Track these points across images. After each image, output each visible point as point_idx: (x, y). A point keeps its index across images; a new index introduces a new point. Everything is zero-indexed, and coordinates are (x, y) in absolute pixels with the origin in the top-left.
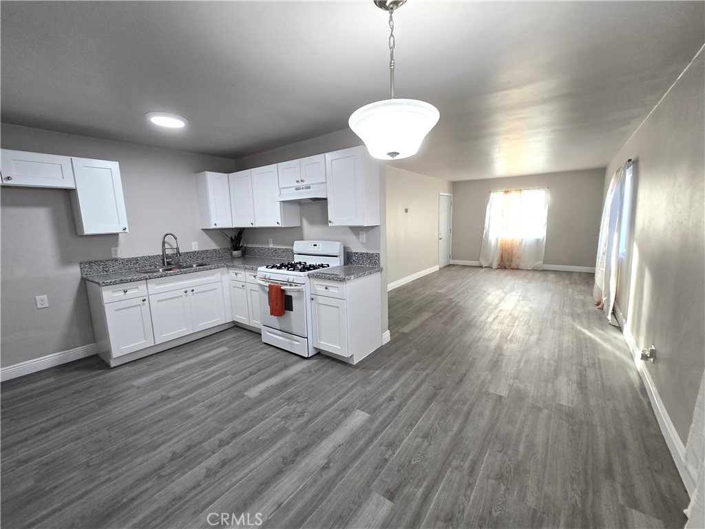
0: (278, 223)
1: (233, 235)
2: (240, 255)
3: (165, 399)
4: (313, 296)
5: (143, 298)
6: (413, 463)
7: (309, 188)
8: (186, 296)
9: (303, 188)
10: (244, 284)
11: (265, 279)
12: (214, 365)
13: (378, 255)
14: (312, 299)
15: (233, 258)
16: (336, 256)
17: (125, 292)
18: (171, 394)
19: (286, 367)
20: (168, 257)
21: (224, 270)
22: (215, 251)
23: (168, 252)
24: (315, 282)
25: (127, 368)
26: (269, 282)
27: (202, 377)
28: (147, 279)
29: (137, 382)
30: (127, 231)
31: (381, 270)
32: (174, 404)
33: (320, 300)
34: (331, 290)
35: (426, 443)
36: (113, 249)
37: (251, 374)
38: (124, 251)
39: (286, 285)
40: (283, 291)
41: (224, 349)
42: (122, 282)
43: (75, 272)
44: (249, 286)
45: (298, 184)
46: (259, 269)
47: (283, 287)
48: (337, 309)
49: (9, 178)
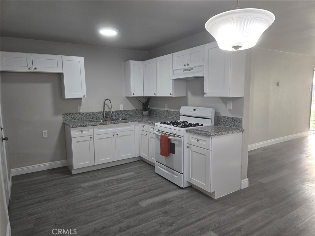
0: (170, 94)
1: (144, 101)
2: (147, 114)
3: (96, 197)
4: (188, 145)
5: (91, 136)
7: (192, 69)
8: (114, 137)
9: (188, 70)
10: (147, 133)
11: (159, 131)
12: (124, 182)
13: (240, 120)
14: (188, 147)
15: (143, 116)
16: (209, 119)
17: (82, 132)
18: (99, 195)
19: (167, 191)
20: (106, 113)
21: (136, 123)
22: (133, 111)
23: (107, 110)
24: (191, 135)
25: (80, 176)
26: (161, 133)
27: (117, 189)
28: (93, 125)
29: (83, 185)
30: (86, 97)
31: (243, 131)
32: (99, 201)
33: (194, 149)
34: (201, 142)
36: (78, 107)
37: (145, 192)
38: (84, 109)
39: (171, 136)
40: (169, 140)
41: (132, 173)
42: (81, 126)
43: (60, 119)
44: (150, 135)
45: (185, 67)
46: (156, 124)
47: (169, 137)
48: (205, 156)
49: (36, 69)
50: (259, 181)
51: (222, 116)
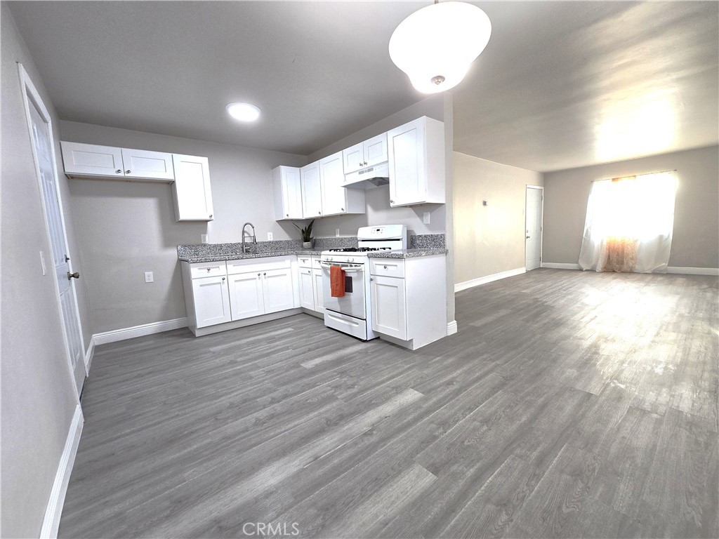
0: (342, 209)
1: (303, 227)
2: (310, 246)
3: (233, 363)
4: (372, 277)
5: (223, 277)
6: (465, 443)
7: (371, 169)
8: (259, 278)
9: (365, 171)
10: (310, 270)
11: (327, 262)
12: (279, 341)
13: (443, 237)
14: (371, 280)
15: (303, 248)
16: (399, 240)
17: (208, 270)
18: (239, 360)
19: (344, 347)
20: (247, 244)
21: (294, 256)
22: (288, 242)
23: (248, 240)
24: (375, 262)
25: (208, 338)
26: (330, 264)
27: (267, 349)
28: (226, 260)
29: (212, 349)
30: (213, 218)
31: (446, 252)
32: (239, 367)
33: (380, 281)
34: (390, 269)
35: (485, 428)
36: (202, 235)
37: (310, 350)
38: (213, 236)
39: (347, 266)
40: (343, 272)
41: (290, 329)
42: (206, 261)
43: (173, 254)
44: (315, 272)
45: (361, 167)
46: (323, 253)
47: (343, 268)
48: (396, 288)
49: (128, 172)
50: (472, 324)
51: (417, 234)
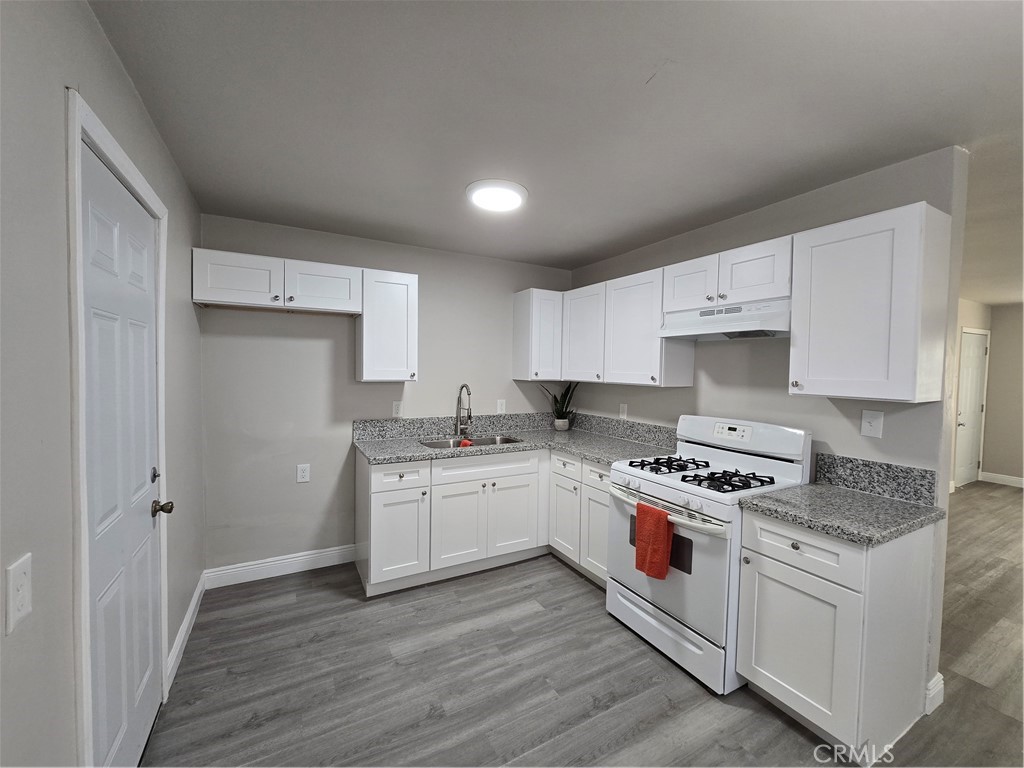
0: (653, 378)
1: (559, 392)
3: (436, 716)
4: (746, 553)
5: (423, 490)
7: (738, 310)
8: (484, 492)
9: (720, 312)
10: (577, 485)
11: (626, 488)
13: (927, 477)
14: (747, 561)
17: (401, 477)
18: (447, 706)
20: (463, 421)
21: (545, 453)
22: (528, 416)
26: (636, 497)
28: (432, 459)
30: (415, 378)
31: (941, 517)
33: (770, 568)
34: (809, 554)
36: (395, 403)
37: (596, 705)
38: (409, 409)
39: (680, 513)
40: (671, 525)
41: (533, 607)
42: (399, 460)
43: (345, 434)
44: (586, 492)
45: (709, 304)
46: (614, 464)
47: (673, 518)
48: (833, 609)
49: (291, 299)
51: (841, 455)
